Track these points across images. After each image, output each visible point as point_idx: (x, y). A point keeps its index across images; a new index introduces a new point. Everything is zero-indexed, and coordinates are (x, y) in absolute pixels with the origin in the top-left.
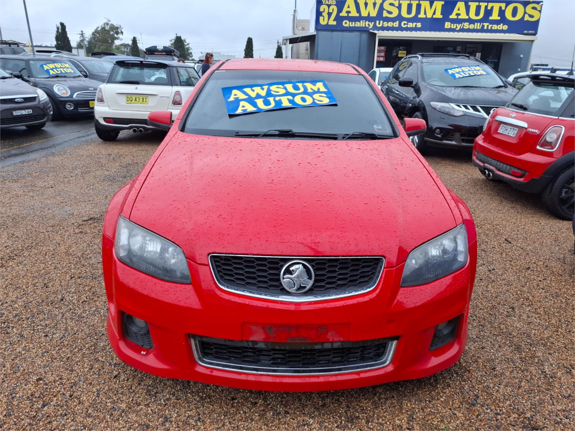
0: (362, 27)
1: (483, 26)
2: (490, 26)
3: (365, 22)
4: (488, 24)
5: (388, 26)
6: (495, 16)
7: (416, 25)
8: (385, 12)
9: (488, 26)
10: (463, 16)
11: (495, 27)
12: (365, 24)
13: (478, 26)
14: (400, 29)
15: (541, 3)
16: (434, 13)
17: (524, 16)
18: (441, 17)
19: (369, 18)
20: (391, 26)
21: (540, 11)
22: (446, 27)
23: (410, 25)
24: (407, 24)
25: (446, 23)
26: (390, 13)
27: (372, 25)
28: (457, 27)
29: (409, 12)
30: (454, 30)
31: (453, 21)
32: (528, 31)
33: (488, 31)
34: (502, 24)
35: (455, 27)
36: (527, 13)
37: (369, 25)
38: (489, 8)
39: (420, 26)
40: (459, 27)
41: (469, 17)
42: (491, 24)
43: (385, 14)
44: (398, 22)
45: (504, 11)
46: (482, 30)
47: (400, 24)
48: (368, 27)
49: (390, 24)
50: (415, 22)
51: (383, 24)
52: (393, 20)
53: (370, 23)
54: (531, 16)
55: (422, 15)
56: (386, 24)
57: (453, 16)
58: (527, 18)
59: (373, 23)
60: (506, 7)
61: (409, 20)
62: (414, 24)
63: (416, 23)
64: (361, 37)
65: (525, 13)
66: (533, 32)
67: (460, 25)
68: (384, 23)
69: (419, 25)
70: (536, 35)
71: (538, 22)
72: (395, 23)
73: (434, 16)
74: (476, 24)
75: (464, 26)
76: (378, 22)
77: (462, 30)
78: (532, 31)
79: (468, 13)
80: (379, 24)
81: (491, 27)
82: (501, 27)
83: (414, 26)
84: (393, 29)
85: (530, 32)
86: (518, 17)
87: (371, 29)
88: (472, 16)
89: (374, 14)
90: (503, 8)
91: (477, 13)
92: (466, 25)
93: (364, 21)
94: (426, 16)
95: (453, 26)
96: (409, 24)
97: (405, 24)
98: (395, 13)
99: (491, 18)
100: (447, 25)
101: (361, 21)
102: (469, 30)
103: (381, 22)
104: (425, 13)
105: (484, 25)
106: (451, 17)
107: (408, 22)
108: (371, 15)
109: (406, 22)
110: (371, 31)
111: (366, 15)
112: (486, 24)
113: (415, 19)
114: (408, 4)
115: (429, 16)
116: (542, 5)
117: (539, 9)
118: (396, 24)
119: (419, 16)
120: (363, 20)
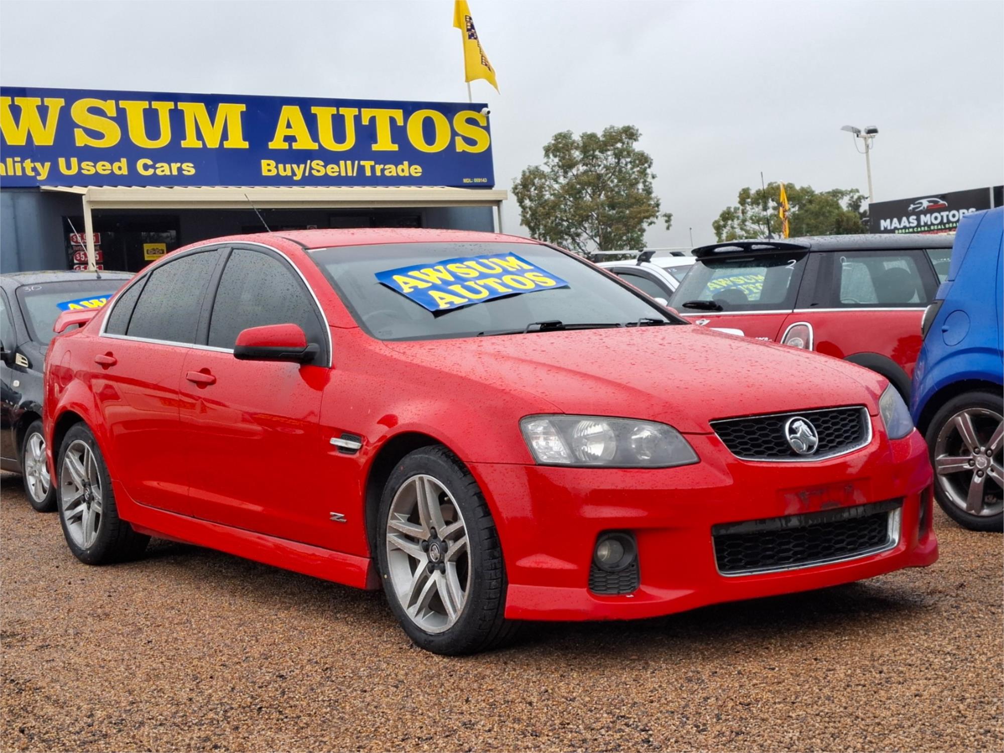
0: (15, 176)
1: (361, 169)
2: (378, 168)
3: (22, 162)
4: (372, 163)
5: (97, 172)
6: (384, 143)
7: (180, 170)
8: (78, 133)
9: (373, 168)
10: (304, 142)
11: (391, 170)
12: (23, 169)
13: (347, 168)
14: (133, 179)
15: (485, 110)
16: (225, 136)
17: (452, 143)
18: (245, 145)
19: (30, 151)
20: (108, 172)
21: (487, 128)
22: (265, 173)
23: (163, 169)
24: (153, 167)
25: (264, 162)
26: (97, 135)
27: (44, 171)
28: (294, 174)
29: (153, 131)
30: (288, 181)
31: (281, 157)
32: (472, 178)
33: (374, 181)
34: (406, 163)
35: (289, 173)
36: (458, 135)
37: (34, 169)
38: (365, 122)
39: (193, 171)
40: (299, 172)
41: (320, 146)
42: (380, 164)
43: (81, 139)
44: (124, 161)
45: (404, 128)
46: (360, 180)
47: (132, 166)
48: (34, 178)
49: (103, 168)
50: (176, 162)
51: (80, 168)
52: (111, 155)
53: (38, 165)
54: (471, 142)
55: (190, 142)
56: (88, 168)
57: (277, 143)
58: (461, 146)
59: (48, 165)
60: (406, 119)
61: (157, 156)
62: (175, 166)
63: (179, 165)
64: (14, 206)
65: (454, 134)
66: (485, 180)
67: (302, 166)
68: (84, 165)
69: (189, 169)
70: (493, 189)
71: (488, 153)
72: (116, 165)
73: (227, 145)
74: (342, 163)
75: (311, 168)
76: (62, 161)
77: (310, 180)
78: (482, 177)
79: (315, 136)
80: (69, 167)
81: (383, 170)
82: (405, 169)
83: (175, 172)
84: (113, 180)
85: (477, 180)
86: (441, 144)
87: (45, 182)
88: (327, 141)
89: (45, 137)
90: (400, 122)
91: (339, 136)
92: (318, 167)
93: (18, 159)
94: (204, 144)
95: (285, 170)
96: (158, 165)
97: (146, 167)
98: (112, 137)
99: (375, 147)
100: (268, 167)
101: (9, 161)
102: (326, 181)
103: (74, 161)
104: (199, 136)
105: (364, 167)
106: (272, 145)
107: (155, 162)
108: (38, 142)
109: (150, 162)
110: (44, 187)
111: (22, 142)
112: (367, 164)
113: (173, 153)
114: (145, 110)
115: (213, 142)
116: (489, 112)
117: (483, 123)
118: (121, 167)
119: (184, 144)
120: (13, 157)
